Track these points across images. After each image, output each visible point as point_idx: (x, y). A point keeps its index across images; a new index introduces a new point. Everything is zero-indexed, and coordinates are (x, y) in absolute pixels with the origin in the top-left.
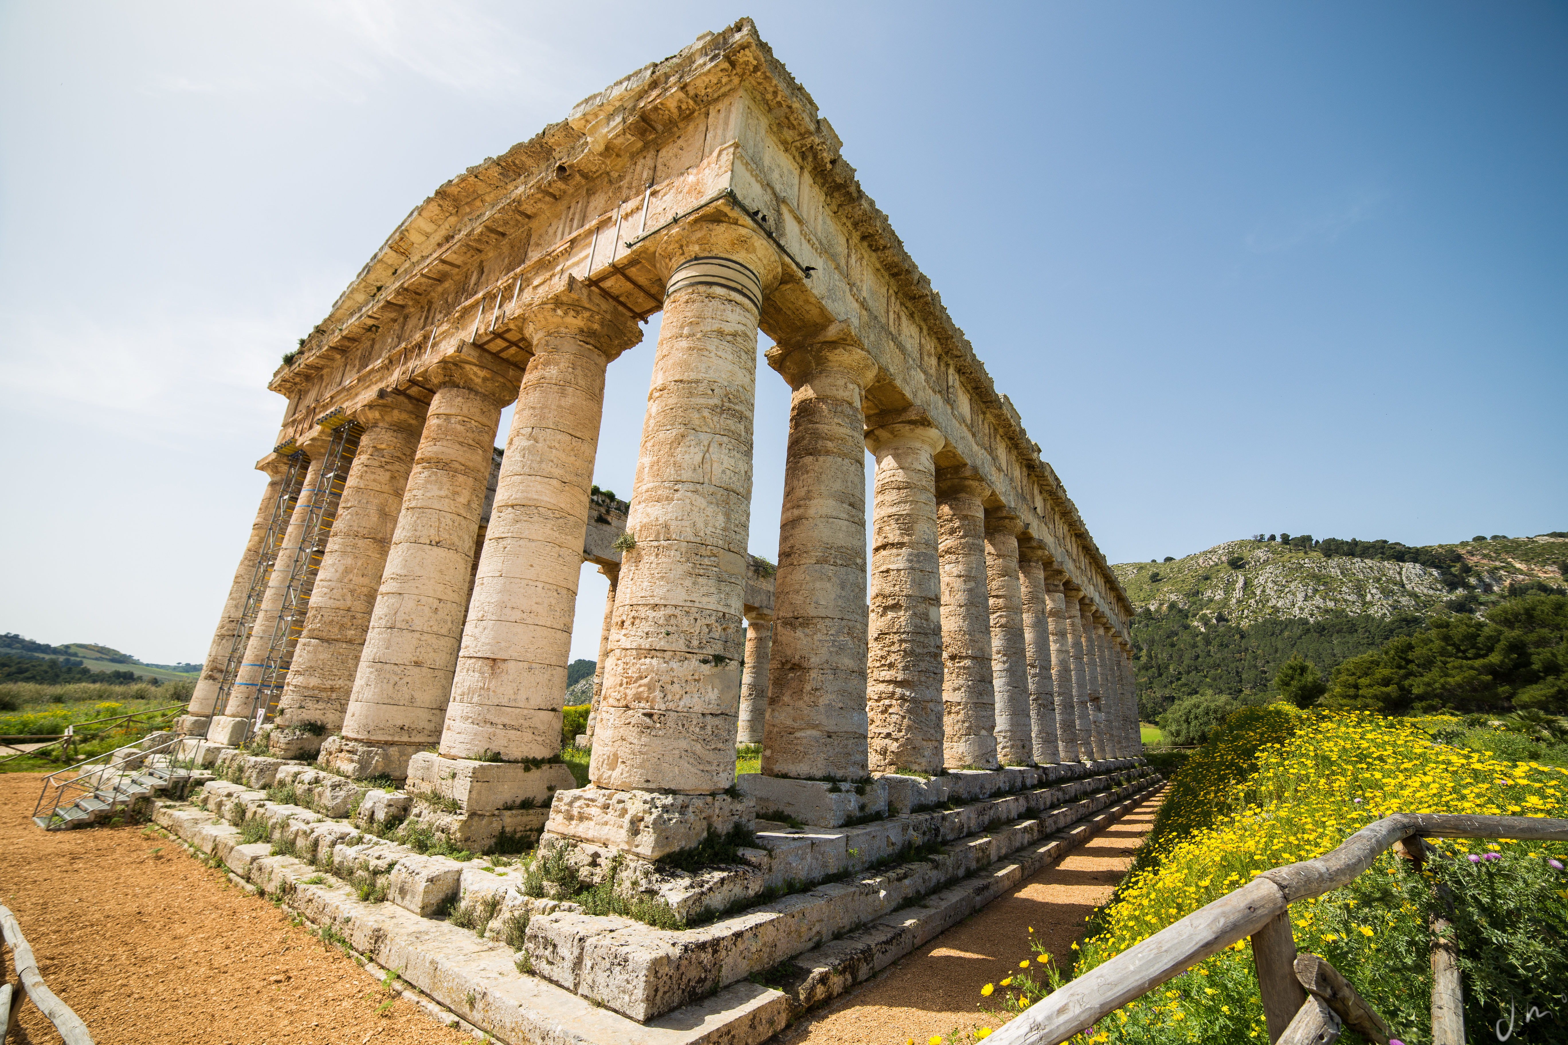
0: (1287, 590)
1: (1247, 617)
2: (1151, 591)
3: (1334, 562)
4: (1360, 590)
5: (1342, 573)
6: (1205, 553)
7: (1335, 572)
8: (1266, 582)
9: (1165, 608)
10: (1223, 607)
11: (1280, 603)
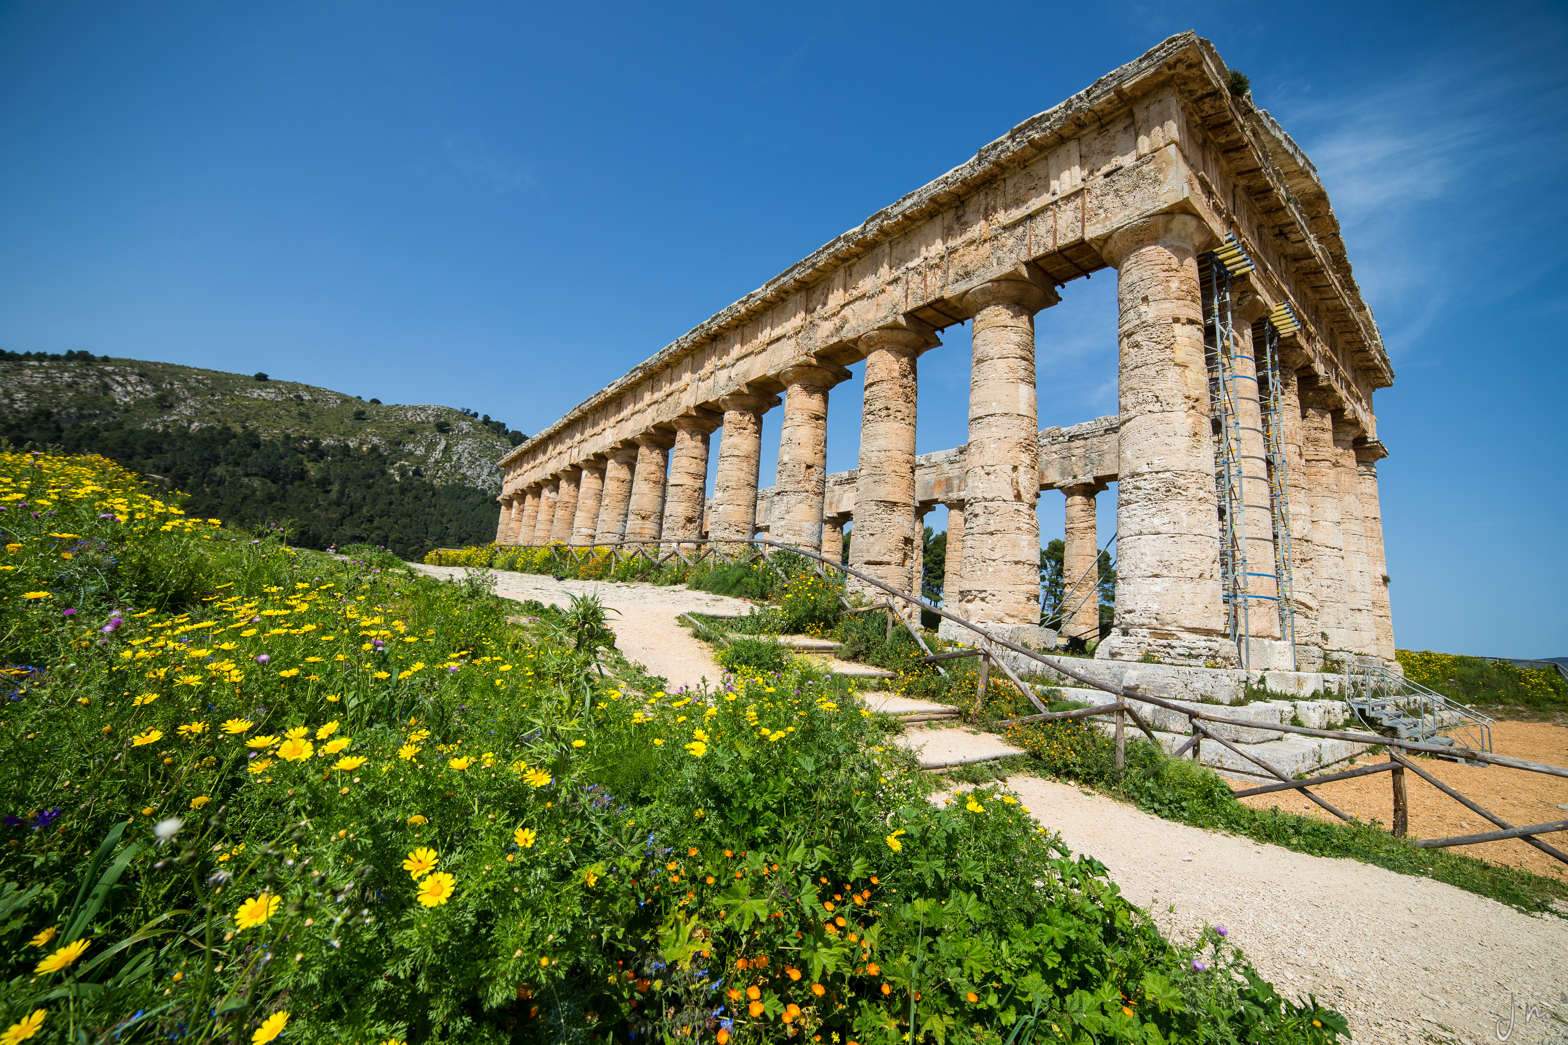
0: (478, 463)
1: (440, 477)
8: (463, 452)
9: (364, 448)
10: (422, 463)
11: (470, 472)
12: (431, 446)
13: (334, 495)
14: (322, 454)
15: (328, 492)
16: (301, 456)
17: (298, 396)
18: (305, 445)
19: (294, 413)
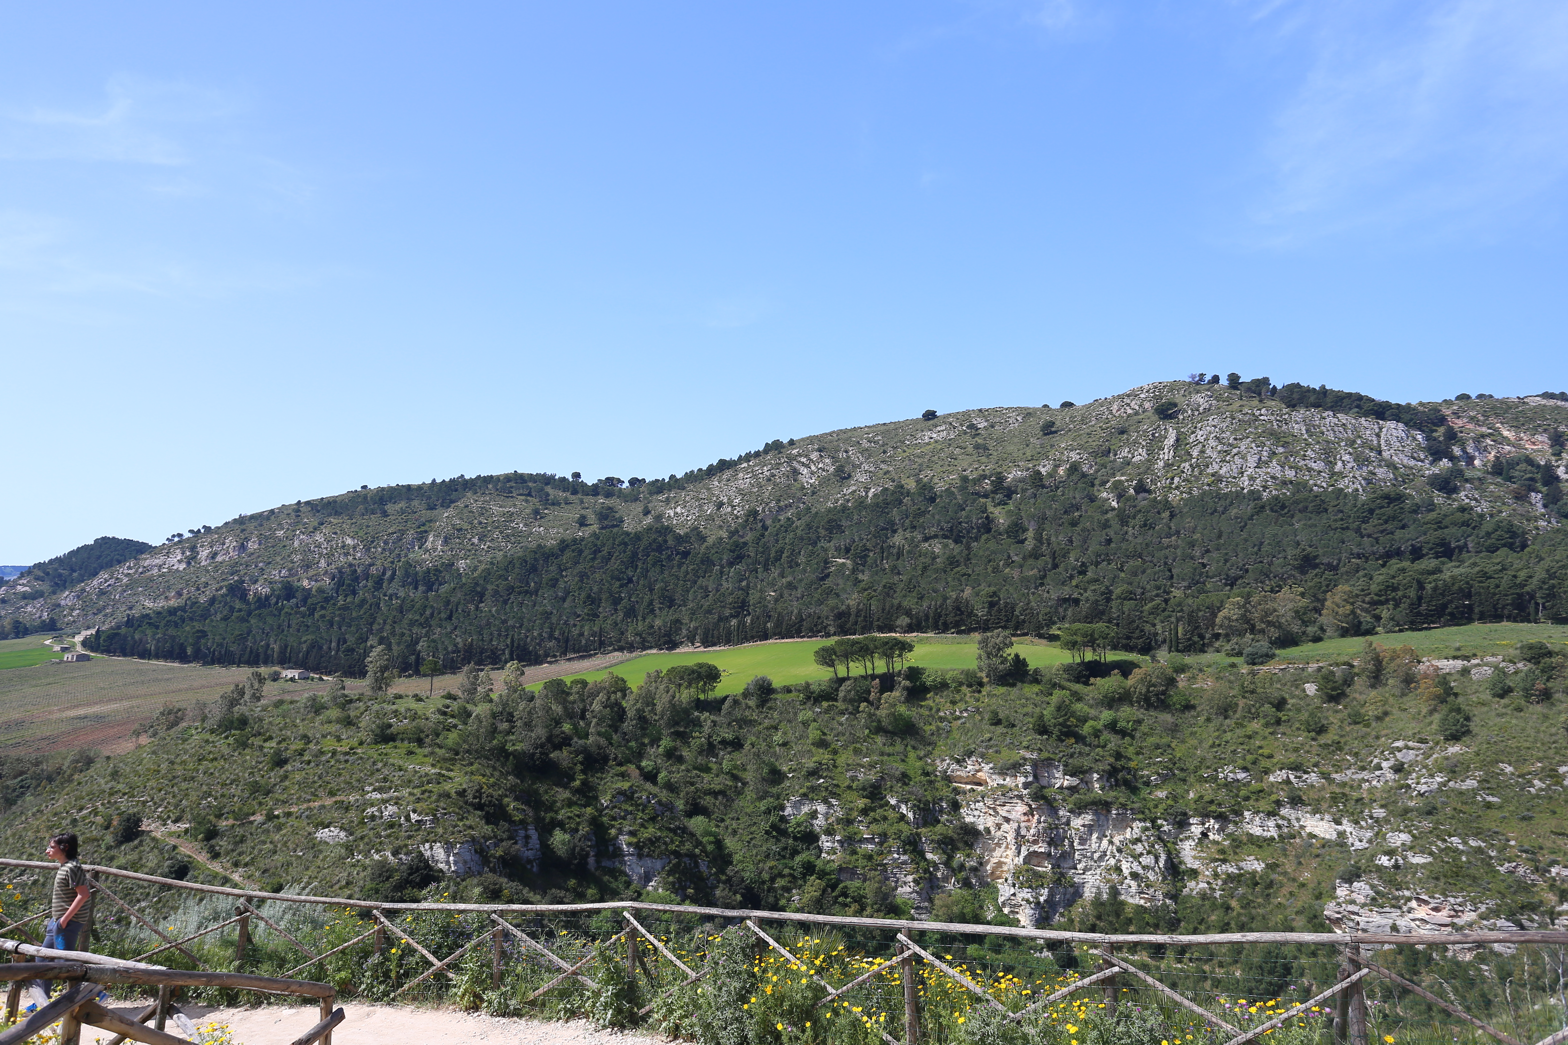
0: (1235, 451)
1: (1177, 488)
2: (1042, 447)
3: (1300, 414)
4: (1329, 455)
5: (1307, 431)
6: (1121, 397)
7: (1298, 428)
8: (1206, 439)
9: (1061, 471)
10: (1145, 473)
11: (1224, 469)
12: (1155, 444)
13: (1030, 544)
14: (1009, 493)
15: (1022, 542)
16: (982, 500)
17: (972, 426)
18: (987, 485)
19: (970, 449)
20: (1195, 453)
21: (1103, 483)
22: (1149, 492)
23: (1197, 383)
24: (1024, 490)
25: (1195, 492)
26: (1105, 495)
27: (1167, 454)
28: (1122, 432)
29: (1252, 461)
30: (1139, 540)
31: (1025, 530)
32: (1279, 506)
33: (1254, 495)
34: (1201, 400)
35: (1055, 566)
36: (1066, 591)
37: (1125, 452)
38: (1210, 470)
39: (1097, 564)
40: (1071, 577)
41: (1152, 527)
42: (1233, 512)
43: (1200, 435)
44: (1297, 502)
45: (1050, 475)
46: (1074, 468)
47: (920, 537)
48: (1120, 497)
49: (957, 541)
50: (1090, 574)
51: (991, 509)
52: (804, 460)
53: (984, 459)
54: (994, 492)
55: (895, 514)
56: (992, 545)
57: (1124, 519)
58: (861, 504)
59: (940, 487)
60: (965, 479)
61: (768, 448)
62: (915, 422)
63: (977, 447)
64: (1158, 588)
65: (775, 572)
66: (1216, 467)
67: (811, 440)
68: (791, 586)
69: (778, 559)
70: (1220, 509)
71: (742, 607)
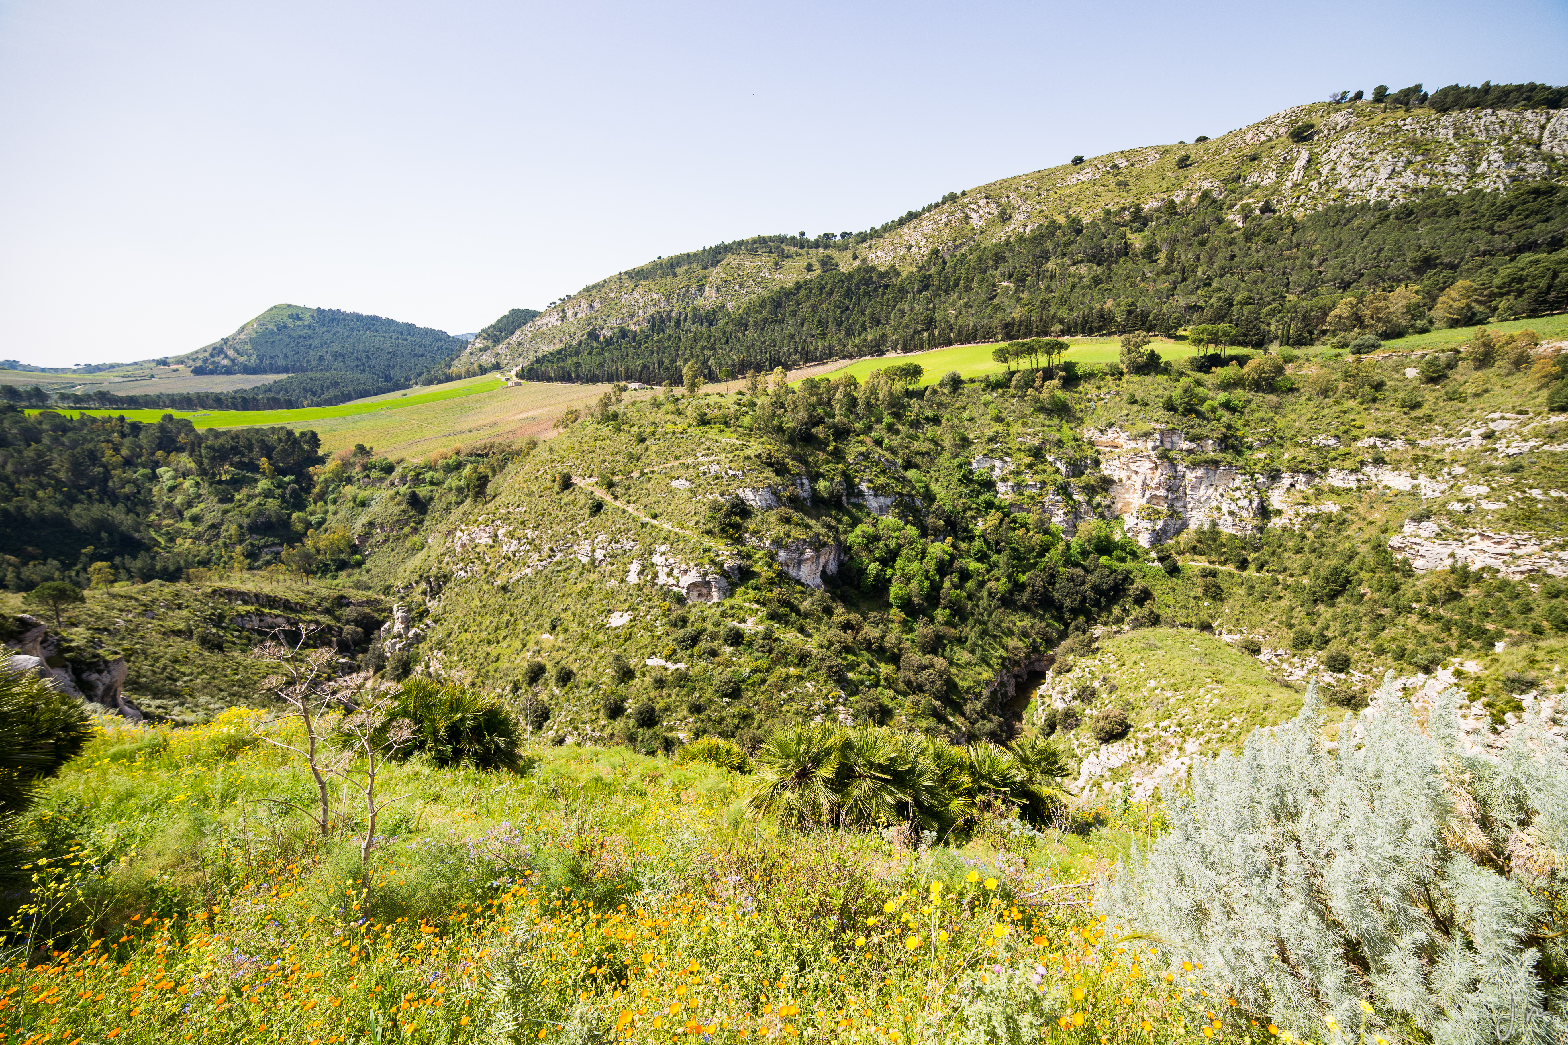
2: (1177, 179)
3: (1450, 118)
4: (1474, 156)
5: (1455, 134)
6: (1256, 125)
7: (1446, 134)
8: (1340, 157)
9: (1194, 200)
10: (1273, 194)
11: (1353, 184)
12: (1286, 166)
13: (1162, 263)
14: (1145, 221)
15: (1156, 261)
16: (1123, 229)
17: (1115, 167)
18: (1127, 216)
19: (1112, 186)
20: (1325, 171)
21: (1231, 207)
22: (1274, 211)
23: (1338, 102)
24: (1158, 218)
25: (1320, 208)
26: (1231, 217)
27: (1296, 175)
28: (1253, 159)
29: (1384, 172)
30: (1261, 254)
31: (1158, 251)
32: (1407, 214)
33: (1381, 206)
34: (1340, 119)
35: (1184, 279)
36: (1192, 300)
37: (1254, 178)
38: (1338, 187)
39: (1221, 276)
40: (1198, 288)
41: (1274, 242)
42: (1356, 223)
43: (1333, 153)
44: (1426, 208)
45: (1183, 203)
46: (1205, 195)
47: (1069, 262)
48: (1246, 217)
49: (1099, 264)
50: (1215, 285)
51: (1128, 236)
52: (973, 206)
53: (1124, 194)
54: (1133, 221)
55: (1049, 245)
56: (1130, 265)
57: (1249, 237)
58: (1021, 239)
59: (1086, 220)
60: (1108, 212)
61: (945, 200)
62: (1065, 167)
63: (1119, 184)
64: (1275, 293)
65: (954, 296)
66: (1344, 182)
67: (979, 190)
68: (967, 306)
69: (956, 285)
70: (1343, 221)
71: (930, 323)
